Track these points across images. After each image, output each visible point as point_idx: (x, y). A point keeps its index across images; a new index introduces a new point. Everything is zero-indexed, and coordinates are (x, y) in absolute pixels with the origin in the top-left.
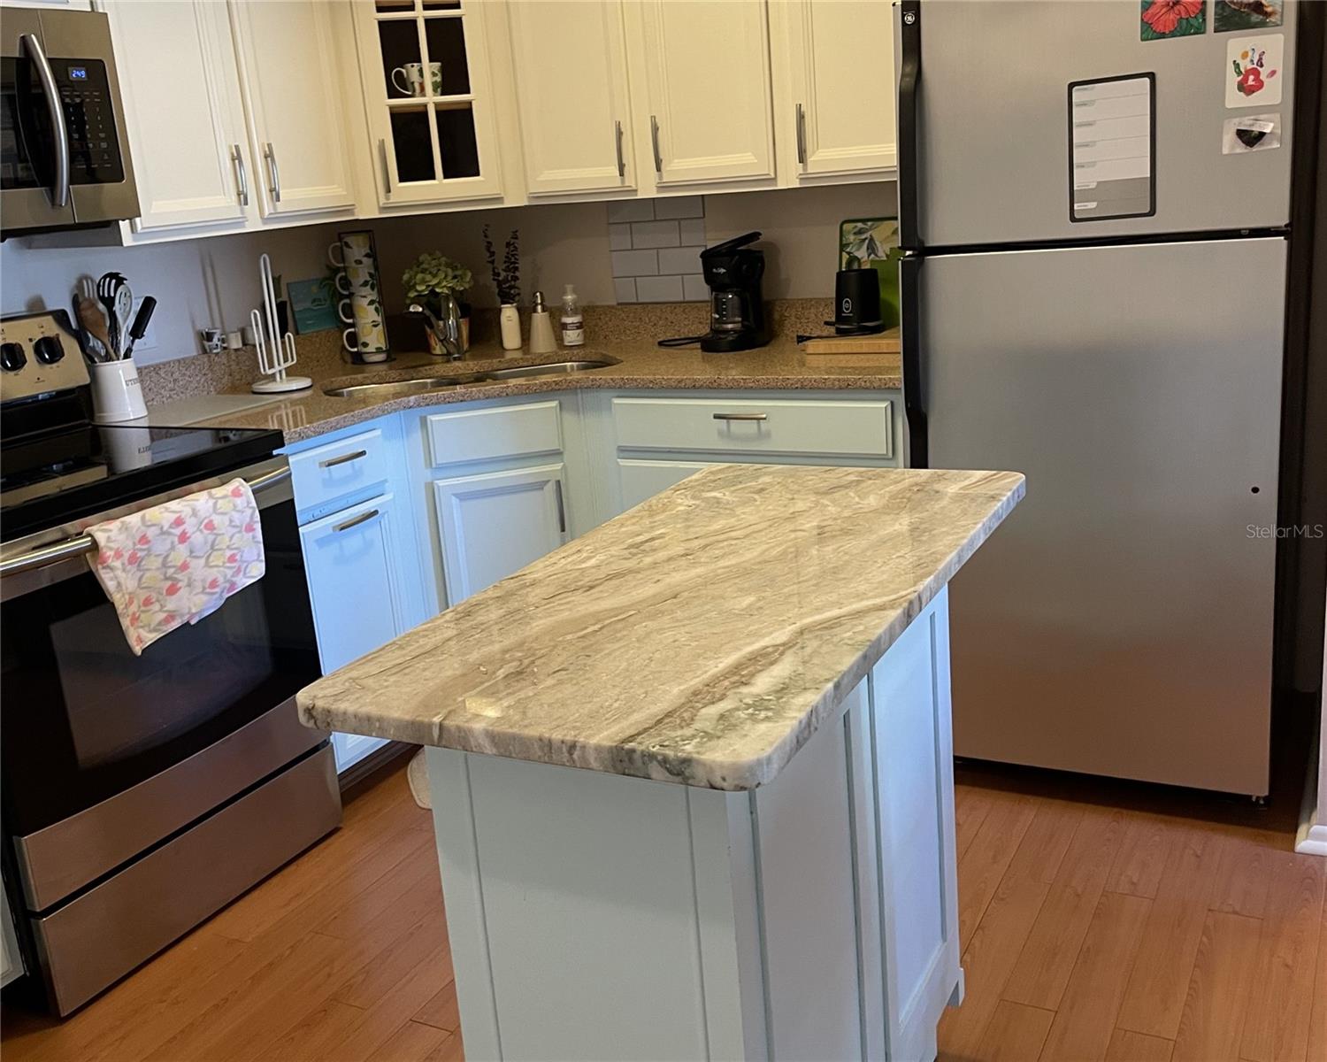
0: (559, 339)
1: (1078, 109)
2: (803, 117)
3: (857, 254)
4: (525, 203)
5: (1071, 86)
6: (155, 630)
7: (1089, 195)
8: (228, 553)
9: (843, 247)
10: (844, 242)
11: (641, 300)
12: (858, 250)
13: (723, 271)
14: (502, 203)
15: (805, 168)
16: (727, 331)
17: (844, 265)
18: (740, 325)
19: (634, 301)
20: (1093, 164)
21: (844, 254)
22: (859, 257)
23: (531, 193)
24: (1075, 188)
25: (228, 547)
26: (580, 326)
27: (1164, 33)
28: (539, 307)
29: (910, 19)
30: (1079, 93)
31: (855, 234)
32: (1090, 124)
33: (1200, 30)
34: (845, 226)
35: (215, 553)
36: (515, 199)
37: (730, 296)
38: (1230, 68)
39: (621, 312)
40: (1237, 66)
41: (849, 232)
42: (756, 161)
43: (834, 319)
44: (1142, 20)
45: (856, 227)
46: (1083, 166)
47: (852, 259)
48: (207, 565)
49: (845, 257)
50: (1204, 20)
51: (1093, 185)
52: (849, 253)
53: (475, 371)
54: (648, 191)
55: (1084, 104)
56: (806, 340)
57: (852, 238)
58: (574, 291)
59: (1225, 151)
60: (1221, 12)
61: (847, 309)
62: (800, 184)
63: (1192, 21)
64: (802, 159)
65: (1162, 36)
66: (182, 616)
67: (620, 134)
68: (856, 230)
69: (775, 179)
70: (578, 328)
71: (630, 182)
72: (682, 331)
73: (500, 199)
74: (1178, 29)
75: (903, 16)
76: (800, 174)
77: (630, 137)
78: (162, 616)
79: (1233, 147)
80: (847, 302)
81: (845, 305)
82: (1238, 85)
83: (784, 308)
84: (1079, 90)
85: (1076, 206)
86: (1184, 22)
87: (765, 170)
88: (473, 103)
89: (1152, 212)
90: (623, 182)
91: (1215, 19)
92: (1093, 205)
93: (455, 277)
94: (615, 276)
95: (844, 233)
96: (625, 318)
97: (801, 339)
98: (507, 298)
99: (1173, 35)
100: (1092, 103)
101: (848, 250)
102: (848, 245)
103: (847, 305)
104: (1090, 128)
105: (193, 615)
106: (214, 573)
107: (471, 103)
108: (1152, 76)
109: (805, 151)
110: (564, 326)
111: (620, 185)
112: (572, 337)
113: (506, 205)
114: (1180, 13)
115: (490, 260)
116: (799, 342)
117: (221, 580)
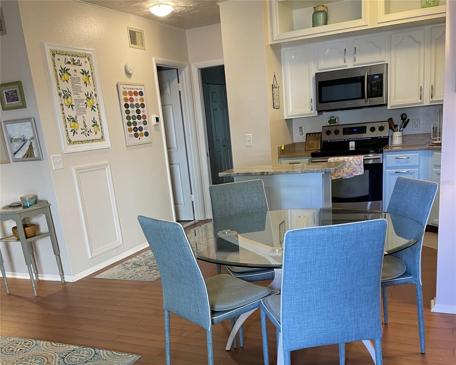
6: (335, 177)
8: (352, 168)
25: (353, 167)
35: (350, 168)
48: (347, 169)
66: (341, 176)
78: (337, 175)
105: (344, 177)
106: (348, 171)
117: (349, 172)
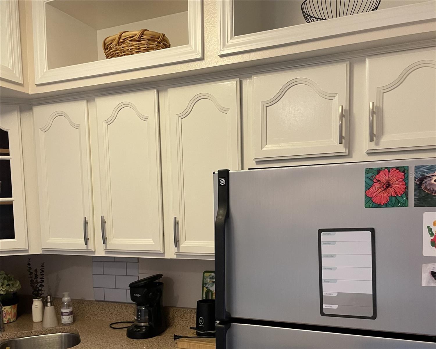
0: (59, 320)
1: (325, 246)
2: (178, 223)
3: (211, 289)
4: (41, 252)
5: (320, 231)
7: (332, 300)
9: (204, 284)
10: (205, 282)
11: (106, 300)
12: (211, 287)
13: (139, 295)
14: (28, 252)
15: (178, 250)
16: (141, 327)
17: (204, 296)
18: (147, 324)
19: (103, 299)
20: (335, 281)
21: (205, 288)
22: (212, 290)
23: (42, 248)
24: (324, 294)
26: (71, 313)
27: (380, 204)
28: (49, 303)
29: (223, 182)
30: (325, 236)
31: (210, 278)
32: (333, 256)
33: (404, 205)
34: (205, 274)
36: (35, 250)
37: (144, 308)
38: (426, 231)
39: (96, 305)
40: (430, 230)
41: (207, 277)
42: (154, 244)
43: (195, 326)
44: (366, 195)
45: (211, 275)
46: (328, 282)
47: (208, 291)
49: (205, 290)
50: (407, 199)
51: (335, 294)
52: (207, 288)
53: (7, 338)
54: (100, 252)
55: (329, 243)
56: (179, 338)
57: (209, 280)
58: (69, 296)
59: (424, 284)
60: (418, 194)
61: (202, 323)
62: (177, 257)
63: (399, 199)
64: (176, 245)
65: (379, 206)
67: (86, 223)
68: (211, 276)
69: (164, 253)
70: (69, 315)
71: (91, 247)
72: (124, 318)
73: (27, 251)
74: (390, 202)
75: (219, 180)
76: (176, 253)
77: (92, 226)
79: (428, 282)
80: (201, 319)
81: (200, 321)
82: (431, 242)
83: (175, 312)
84: (325, 234)
85: (324, 305)
86: (394, 199)
87: (159, 248)
88: (13, 202)
89: (374, 317)
90: (87, 247)
91: (415, 198)
92: (335, 307)
93: (8, 285)
94: (94, 287)
95: (205, 277)
96: (98, 308)
97: (176, 337)
98: (37, 296)
99: (386, 206)
100: (334, 243)
101: (207, 286)
102: (207, 283)
103: (202, 320)
104: (332, 258)
107: (12, 202)
108: (372, 230)
109: (178, 241)
110: (62, 314)
111: (86, 249)
112: (66, 319)
113: (30, 253)
114: (391, 193)
115: (30, 276)
116: (175, 339)
